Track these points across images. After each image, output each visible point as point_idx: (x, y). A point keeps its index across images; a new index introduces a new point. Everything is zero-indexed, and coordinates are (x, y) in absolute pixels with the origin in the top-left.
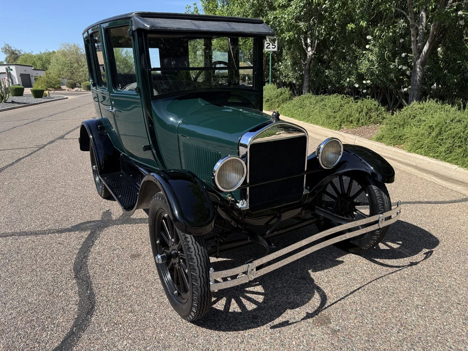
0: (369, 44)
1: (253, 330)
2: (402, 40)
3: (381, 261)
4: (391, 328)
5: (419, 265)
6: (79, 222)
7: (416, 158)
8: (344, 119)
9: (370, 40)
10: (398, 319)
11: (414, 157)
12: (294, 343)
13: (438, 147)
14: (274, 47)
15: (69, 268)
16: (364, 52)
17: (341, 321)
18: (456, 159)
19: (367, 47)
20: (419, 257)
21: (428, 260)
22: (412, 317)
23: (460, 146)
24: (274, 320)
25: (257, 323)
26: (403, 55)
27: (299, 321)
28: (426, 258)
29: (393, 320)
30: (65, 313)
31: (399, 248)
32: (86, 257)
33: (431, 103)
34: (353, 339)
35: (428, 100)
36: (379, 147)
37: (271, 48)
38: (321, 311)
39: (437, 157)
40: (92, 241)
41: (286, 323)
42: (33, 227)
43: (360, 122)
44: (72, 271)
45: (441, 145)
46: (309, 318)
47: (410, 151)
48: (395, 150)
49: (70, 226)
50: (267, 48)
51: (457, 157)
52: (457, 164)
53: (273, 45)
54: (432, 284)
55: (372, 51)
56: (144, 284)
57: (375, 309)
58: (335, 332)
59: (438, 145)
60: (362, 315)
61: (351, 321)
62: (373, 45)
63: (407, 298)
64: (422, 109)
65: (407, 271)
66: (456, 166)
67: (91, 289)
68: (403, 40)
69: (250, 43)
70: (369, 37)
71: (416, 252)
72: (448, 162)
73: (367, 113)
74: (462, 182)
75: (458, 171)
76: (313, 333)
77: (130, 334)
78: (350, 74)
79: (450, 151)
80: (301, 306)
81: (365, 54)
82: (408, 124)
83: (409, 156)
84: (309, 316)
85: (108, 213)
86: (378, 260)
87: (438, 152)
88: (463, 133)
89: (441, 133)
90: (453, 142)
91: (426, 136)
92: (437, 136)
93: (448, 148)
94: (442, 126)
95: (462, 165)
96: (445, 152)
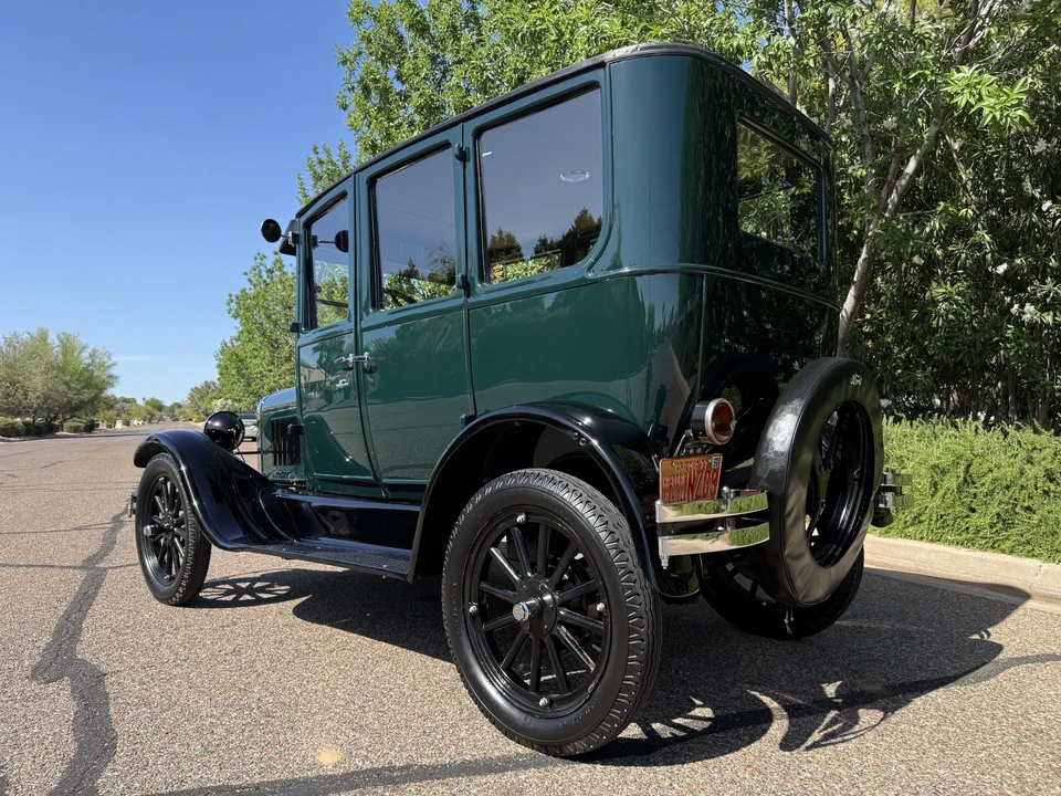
7: (910, 548)
11: (905, 547)
13: (967, 516)
18: (1028, 542)
39: (969, 543)
45: (973, 511)
51: (1028, 536)
52: (1031, 554)
59: (966, 512)
66: (1035, 562)
72: (1003, 551)
75: (1046, 572)
79: (1004, 521)
83: (890, 546)
87: (967, 528)
88: (1022, 474)
89: (968, 480)
90: (1010, 498)
91: (930, 491)
92: (960, 491)
93: (998, 515)
94: (969, 466)
95: (1051, 555)
96: (992, 527)
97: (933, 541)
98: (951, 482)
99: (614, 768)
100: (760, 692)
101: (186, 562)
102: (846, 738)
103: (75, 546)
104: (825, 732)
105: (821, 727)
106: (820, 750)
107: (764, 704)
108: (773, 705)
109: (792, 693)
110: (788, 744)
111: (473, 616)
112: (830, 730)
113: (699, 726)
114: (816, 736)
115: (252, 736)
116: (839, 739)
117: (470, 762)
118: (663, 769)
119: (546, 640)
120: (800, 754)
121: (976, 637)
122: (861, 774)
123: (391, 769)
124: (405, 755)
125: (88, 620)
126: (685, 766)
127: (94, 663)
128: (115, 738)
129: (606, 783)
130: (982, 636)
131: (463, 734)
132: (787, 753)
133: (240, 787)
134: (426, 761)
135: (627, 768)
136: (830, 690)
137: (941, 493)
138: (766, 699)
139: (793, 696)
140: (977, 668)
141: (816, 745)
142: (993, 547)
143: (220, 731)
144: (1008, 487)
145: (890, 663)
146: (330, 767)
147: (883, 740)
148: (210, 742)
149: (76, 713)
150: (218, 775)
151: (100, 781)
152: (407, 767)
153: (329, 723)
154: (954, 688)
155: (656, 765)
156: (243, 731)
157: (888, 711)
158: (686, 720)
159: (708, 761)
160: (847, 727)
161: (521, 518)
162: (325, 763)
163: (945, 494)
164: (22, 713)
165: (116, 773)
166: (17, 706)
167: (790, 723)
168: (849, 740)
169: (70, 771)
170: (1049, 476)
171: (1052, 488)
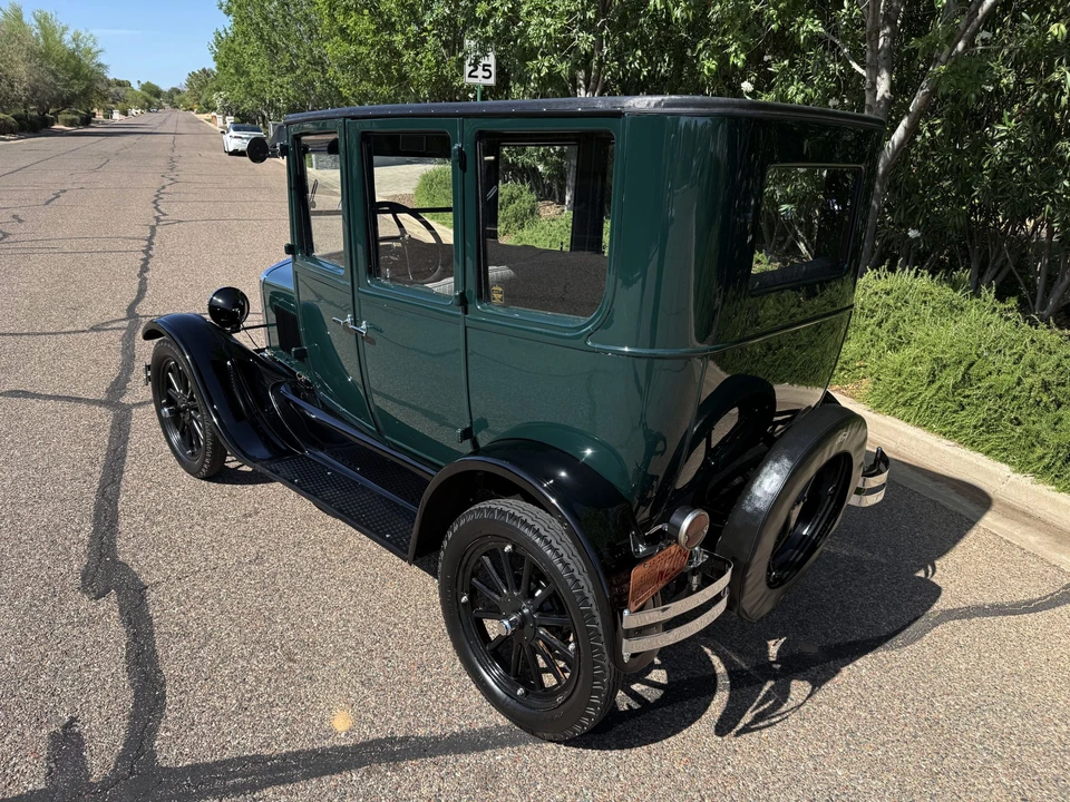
7: (895, 430)
11: (890, 428)
13: (956, 412)
14: (487, 74)
18: (1005, 449)
23: (1017, 421)
33: (908, 280)
35: (899, 269)
37: (480, 77)
39: (951, 436)
45: (963, 408)
47: (876, 408)
50: (470, 76)
51: (1007, 444)
52: (1004, 460)
53: (484, 70)
59: (955, 407)
64: (888, 293)
66: (1006, 468)
69: (429, 61)
70: (747, 87)
72: (979, 451)
74: (1025, 514)
75: (1012, 483)
79: (988, 427)
87: (953, 422)
88: (1018, 384)
89: (966, 380)
90: (1000, 407)
91: (926, 381)
92: (955, 387)
93: (985, 420)
94: (971, 365)
95: (1022, 467)
96: (975, 427)
97: (919, 426)
98: (949, 379)
99: (575, 750)
100: (712, 649)
101: (205, 443)
102: (774, 720)
103: (96, 362)
104: (757, 711)
105: (755, 704)
106: (747, 736)
107: (713, 666)
108: (720, 669)
109: (740, 653)
110: (723, 728)
111: (464, 604)
112: (761, 709)
113: (653, 695)
114: (748, 718)
115: (277, 688)
116: (766, 722)
117: (458, 735)
118: (616, 753)
119: (526, 646)
120: (730, 740)
121: (921, 574)
122: (774, 771)
123: (392, 740)
124: (405, 722)
125: (123, 498)
126: (633, 750)
127: (136, 569)
128: (163, 685)
129: (565, 770)
130: (927, 574)
131: (454, 695)
132: (720, 739)
133: (270, 758)
134: (421, 732)
135: (585, 751)
136: (773, 649)
137: (936, 386)
138: (715, 660)
139: (740, 657)
140: (910, 623)
141: (746, 729)
142: (972, 444)
143: (250, 679)
144: (1001, 396)
145: (834, 612)
146: (343, 735)
147: (803, 726)
148: (243, 695)
149: (127, 645)
150: (252, 742)
151: (157, 742)
152: (405, 739)
153: (341, 671)
154: (881, 654)
155: (611, 749)
156: (270, 680)
157: (817, 683)
158: (644, 687)
159: (652, 746)
160: (778, 704)
161: (508, 548)
162: (339, 729)
163: (940, 387)
164: (81, 642)
165: (168, 734)
166: (75, 632)
167: (730, 697)
168: (774, 724)
169: (132, 728)
170: (1046, 386)
171: (1045, 399)
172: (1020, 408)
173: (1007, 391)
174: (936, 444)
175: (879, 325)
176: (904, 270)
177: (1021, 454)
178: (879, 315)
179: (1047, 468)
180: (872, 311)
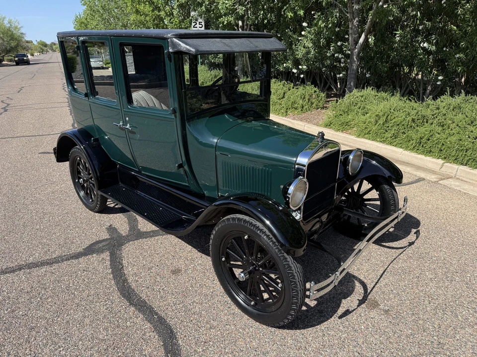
0: (305, 31)
1: (326, 323)
2: (337, 29)
3: (387, 244)
4: (423, 300)
5: (415, 244)
6: (88, 243)
7: (365, 142)
8: (289, 106)
9: (305, 27)
10: (424, 293)
11: (363, 142)
12: (363, 327)
13: (385, 133)
14: (201, 26)
15: (116, 296)
16: (300, 38)
17: (386, 302)
18: (401, 143)
19: (303, 33)
20: (412, 237)
21: (419, 239)
22: (432, 288)
23: (404, 133)
24: (337, 311)
25: (325, 316)
26: (339, 44)
27: (356, 309)
28: (417, 237)
29: (422, 294)
30: (147, 342)
31: (394, 231)
32: (125, 281)
33: (369, 91)
34: (402, 315)
36: (330, 133)
37: (198, 27)
38: (368, 296)
39: (383, 142)
40: (119, 262)
41: (347, 313)
42: (37, 256)
43: (304, 108)
44: (123, 298)
46: (362, 304)
47: (358, 136)
48: (344, 136)
49: (80, 250)
50: (194, 27)
51: (401, 141)
52: (401, 147)
53: (200, 24)
54: (432, 258)
55: (307, 37)
56: (205, 299)
57: (404, 288)
58: (387, 312)
59: (384, 132)
60: (398, 294)
61: (393, 301)
62: (309, 32)
63: (421, 274)
64: (362, 97)
65: (409, 250)
66: (401, 149)
67: (157, 314)
68: (339, 29)
69: (176, 22)
70: (305, 24)
71: (408, 233)
72: (393, 145)
73: (309, 99)
74: (408, 163)
75: (403, 154)
76: (372, 316)
77: (225, 349)
78: (286, 59)
79: (395, 136)
80: (350, 295)
81: (301, 40)
82: (352, 111)
84: (361, 302)
85: (111, 229)
86: (384, 244)
87: (384, 137)
88: (404, 120)
89: (387, 121)
90: (398, 129)
91: (374, 124)
92: (383, 124)
93: (394, 134)
94: (388, 115)
95: (407, 148)
96: (391, 137)
97: (373, 140)
98: (381, 122)
137: (378, 124)
142: (390, 144)
170: (413, 120)
171: (413, 125)
172: (405, 128)
173: (400, 123)
174: (378, 145)
175: (359, 108)
176: (367, 88)
177: (406, 144)
178: (359, 105)
179: (414, 147)
180: (356, 104)
